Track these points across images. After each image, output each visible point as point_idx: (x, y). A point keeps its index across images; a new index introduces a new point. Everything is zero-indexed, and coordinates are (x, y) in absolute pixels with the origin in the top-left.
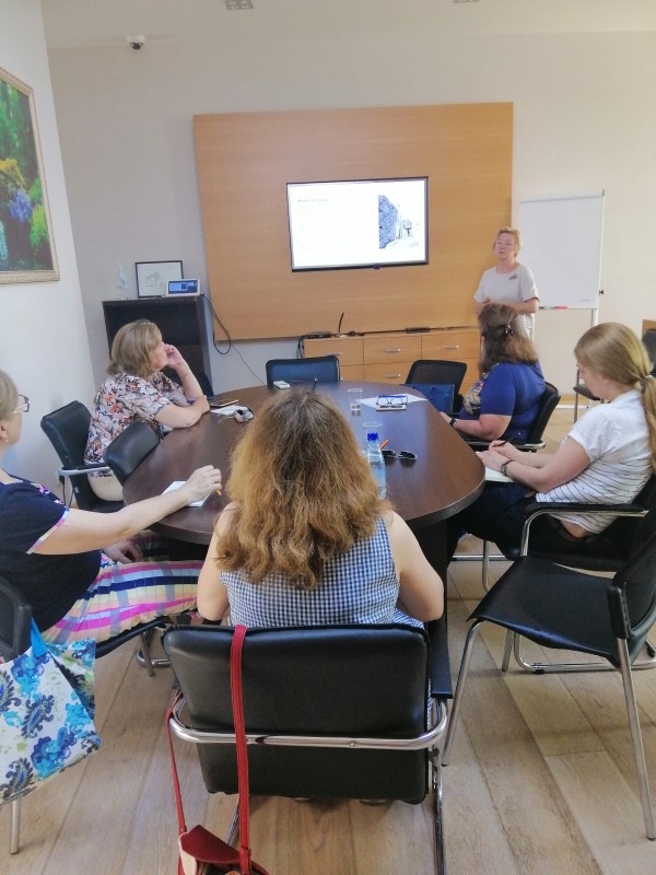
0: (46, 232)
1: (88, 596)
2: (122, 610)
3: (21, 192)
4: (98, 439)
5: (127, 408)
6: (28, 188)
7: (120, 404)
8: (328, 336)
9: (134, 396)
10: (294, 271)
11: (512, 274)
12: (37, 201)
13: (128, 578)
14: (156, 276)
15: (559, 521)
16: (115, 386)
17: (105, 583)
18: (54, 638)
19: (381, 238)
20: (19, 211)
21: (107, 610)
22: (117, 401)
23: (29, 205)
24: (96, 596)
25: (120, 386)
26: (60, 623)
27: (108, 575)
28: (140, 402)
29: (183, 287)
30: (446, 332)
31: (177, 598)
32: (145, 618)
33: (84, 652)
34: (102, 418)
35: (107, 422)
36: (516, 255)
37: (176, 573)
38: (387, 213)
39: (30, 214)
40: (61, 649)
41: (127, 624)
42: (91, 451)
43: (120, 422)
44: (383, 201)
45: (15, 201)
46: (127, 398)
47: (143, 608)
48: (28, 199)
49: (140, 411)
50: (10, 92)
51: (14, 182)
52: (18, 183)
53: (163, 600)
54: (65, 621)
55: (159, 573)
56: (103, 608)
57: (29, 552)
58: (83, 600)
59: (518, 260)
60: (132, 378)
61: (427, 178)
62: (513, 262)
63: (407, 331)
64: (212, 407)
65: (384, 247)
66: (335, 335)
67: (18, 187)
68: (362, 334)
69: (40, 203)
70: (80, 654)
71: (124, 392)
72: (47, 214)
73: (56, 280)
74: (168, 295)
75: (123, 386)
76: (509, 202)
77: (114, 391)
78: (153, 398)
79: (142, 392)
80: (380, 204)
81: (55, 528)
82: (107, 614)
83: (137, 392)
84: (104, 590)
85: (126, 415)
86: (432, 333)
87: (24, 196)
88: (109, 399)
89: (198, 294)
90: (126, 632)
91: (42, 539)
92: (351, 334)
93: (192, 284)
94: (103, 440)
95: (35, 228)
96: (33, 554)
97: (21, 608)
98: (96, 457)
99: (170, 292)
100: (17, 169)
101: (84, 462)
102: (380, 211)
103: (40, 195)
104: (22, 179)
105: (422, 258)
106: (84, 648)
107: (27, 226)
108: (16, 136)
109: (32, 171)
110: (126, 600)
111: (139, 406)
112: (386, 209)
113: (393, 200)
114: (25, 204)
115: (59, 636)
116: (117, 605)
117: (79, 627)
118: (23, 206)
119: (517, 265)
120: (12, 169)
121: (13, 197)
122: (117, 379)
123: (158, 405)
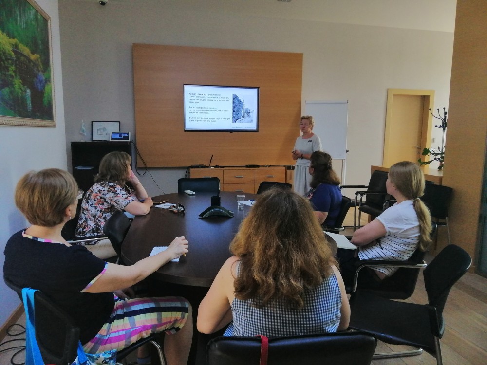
0: (51, 98)
1: (111, 321)
2: (132, 330)
3: (41, 74)
4: (86, 222)
5: (107, 202)
6: (44, 72)
7: (102, 200)
8: (204, 167)
9: (113, 195)
10: (186, 131)
11: (309, 139)
12: (48, 80)
13: (134, 308)
14: (104, 129)
15: (373, 270)
16: (100, 188)
17: (120, 312)
18: (89, 350)
19: (233, 117)
20: (39, 84)
21: (123, 330)
22: (101, 198)
23: (44, 81)
24: (116, 321)
25: (104, 189)
26: (93, 340)
27: (122, 307)
28: (116, 199)
29: (120, 136)
30: (267, 168)
31: (163, 321)
32: (145, 335)
33: (110, 359)
34: (90, 208)
35: (93, 211)
36: (312, 129)
37: (162, 305)
38: (237, 104)
39: (44, 88)
40: (95, 357)
41: (134, 339)
42: (81, 229)
43: (101, 211)
44: (235, 98)
45: (37, 78)
46: (108, 196)
47: (145, 328)
48: (44, 78)
49: (115, 204)
50: (39, 17)
51: (38, 68)
52: (40, 69)
53: (155, 322)
54: (97, 338)
55: (152, 305)
56: (120, 329)
57: (82, 292)
58: (107, 324)
59: (313, 131)
60: (112, 184)
61: (259, 88)
62: (310, 132)
63: (247, 166)
64: (155, 204)
65: (235, 122)
66: (207, 167)
67: (39, 71)
68: (223, 167)
69: (50, 81)
70: (107, 361)
71: (106, 192)
72: (53, 88)
73: (54, 126)
74: (110, 140)
75: (106, 189)
76: (300, 103)
77: (100, 191)
78: (124, 196)
79: (117, 193)
80: (234, 99)
81: (100, 275)
82: (123, 333)
83: (115, 192)
84: (121, 317)
85: (106, 206)
86: (260, 168)
87: (42, 76)
88: (96, 196)
89: (129, 140)
90: (134, 344)
91: (92, 282)
92: (217, 167)
93: (126, 135)
94: (89, 222)
95: (46, 95)
96: (84, 292)
97: (73, 330)
98: (84, 233)
99: (112, 139)
100: (40, 60)
101: (75, 236)
102: (234, 103)
103: (50, 77)
104: (42, 67)
105: (255, 129)
106: (110, 356)
107: (42, 93)
108: (40, 42)
109: (46, 63)
110: (134, 323)
111: (115, 201)
112: (237, 102)
113: (240, 98)
114: (42, 80)
115: (92, 349)
116: (128, 326)
117: (106, 342)
118: (41, 82)
119: (312, 134)
120: (37, 60)
121: (36, 76)
122: (102, 184)
123: (127, 201)
